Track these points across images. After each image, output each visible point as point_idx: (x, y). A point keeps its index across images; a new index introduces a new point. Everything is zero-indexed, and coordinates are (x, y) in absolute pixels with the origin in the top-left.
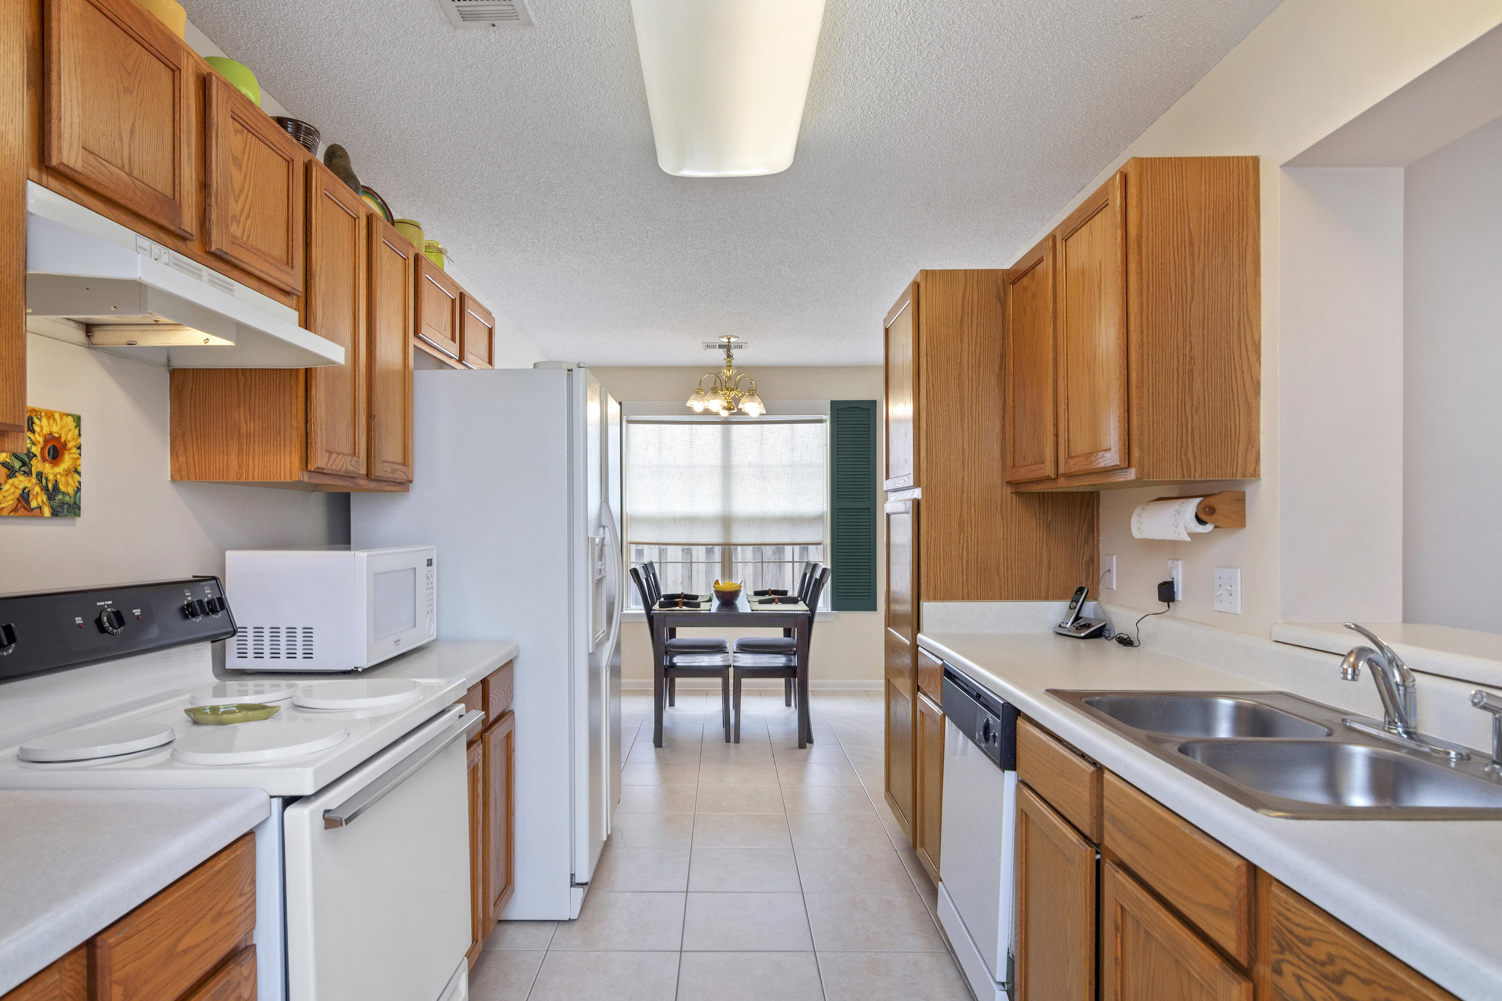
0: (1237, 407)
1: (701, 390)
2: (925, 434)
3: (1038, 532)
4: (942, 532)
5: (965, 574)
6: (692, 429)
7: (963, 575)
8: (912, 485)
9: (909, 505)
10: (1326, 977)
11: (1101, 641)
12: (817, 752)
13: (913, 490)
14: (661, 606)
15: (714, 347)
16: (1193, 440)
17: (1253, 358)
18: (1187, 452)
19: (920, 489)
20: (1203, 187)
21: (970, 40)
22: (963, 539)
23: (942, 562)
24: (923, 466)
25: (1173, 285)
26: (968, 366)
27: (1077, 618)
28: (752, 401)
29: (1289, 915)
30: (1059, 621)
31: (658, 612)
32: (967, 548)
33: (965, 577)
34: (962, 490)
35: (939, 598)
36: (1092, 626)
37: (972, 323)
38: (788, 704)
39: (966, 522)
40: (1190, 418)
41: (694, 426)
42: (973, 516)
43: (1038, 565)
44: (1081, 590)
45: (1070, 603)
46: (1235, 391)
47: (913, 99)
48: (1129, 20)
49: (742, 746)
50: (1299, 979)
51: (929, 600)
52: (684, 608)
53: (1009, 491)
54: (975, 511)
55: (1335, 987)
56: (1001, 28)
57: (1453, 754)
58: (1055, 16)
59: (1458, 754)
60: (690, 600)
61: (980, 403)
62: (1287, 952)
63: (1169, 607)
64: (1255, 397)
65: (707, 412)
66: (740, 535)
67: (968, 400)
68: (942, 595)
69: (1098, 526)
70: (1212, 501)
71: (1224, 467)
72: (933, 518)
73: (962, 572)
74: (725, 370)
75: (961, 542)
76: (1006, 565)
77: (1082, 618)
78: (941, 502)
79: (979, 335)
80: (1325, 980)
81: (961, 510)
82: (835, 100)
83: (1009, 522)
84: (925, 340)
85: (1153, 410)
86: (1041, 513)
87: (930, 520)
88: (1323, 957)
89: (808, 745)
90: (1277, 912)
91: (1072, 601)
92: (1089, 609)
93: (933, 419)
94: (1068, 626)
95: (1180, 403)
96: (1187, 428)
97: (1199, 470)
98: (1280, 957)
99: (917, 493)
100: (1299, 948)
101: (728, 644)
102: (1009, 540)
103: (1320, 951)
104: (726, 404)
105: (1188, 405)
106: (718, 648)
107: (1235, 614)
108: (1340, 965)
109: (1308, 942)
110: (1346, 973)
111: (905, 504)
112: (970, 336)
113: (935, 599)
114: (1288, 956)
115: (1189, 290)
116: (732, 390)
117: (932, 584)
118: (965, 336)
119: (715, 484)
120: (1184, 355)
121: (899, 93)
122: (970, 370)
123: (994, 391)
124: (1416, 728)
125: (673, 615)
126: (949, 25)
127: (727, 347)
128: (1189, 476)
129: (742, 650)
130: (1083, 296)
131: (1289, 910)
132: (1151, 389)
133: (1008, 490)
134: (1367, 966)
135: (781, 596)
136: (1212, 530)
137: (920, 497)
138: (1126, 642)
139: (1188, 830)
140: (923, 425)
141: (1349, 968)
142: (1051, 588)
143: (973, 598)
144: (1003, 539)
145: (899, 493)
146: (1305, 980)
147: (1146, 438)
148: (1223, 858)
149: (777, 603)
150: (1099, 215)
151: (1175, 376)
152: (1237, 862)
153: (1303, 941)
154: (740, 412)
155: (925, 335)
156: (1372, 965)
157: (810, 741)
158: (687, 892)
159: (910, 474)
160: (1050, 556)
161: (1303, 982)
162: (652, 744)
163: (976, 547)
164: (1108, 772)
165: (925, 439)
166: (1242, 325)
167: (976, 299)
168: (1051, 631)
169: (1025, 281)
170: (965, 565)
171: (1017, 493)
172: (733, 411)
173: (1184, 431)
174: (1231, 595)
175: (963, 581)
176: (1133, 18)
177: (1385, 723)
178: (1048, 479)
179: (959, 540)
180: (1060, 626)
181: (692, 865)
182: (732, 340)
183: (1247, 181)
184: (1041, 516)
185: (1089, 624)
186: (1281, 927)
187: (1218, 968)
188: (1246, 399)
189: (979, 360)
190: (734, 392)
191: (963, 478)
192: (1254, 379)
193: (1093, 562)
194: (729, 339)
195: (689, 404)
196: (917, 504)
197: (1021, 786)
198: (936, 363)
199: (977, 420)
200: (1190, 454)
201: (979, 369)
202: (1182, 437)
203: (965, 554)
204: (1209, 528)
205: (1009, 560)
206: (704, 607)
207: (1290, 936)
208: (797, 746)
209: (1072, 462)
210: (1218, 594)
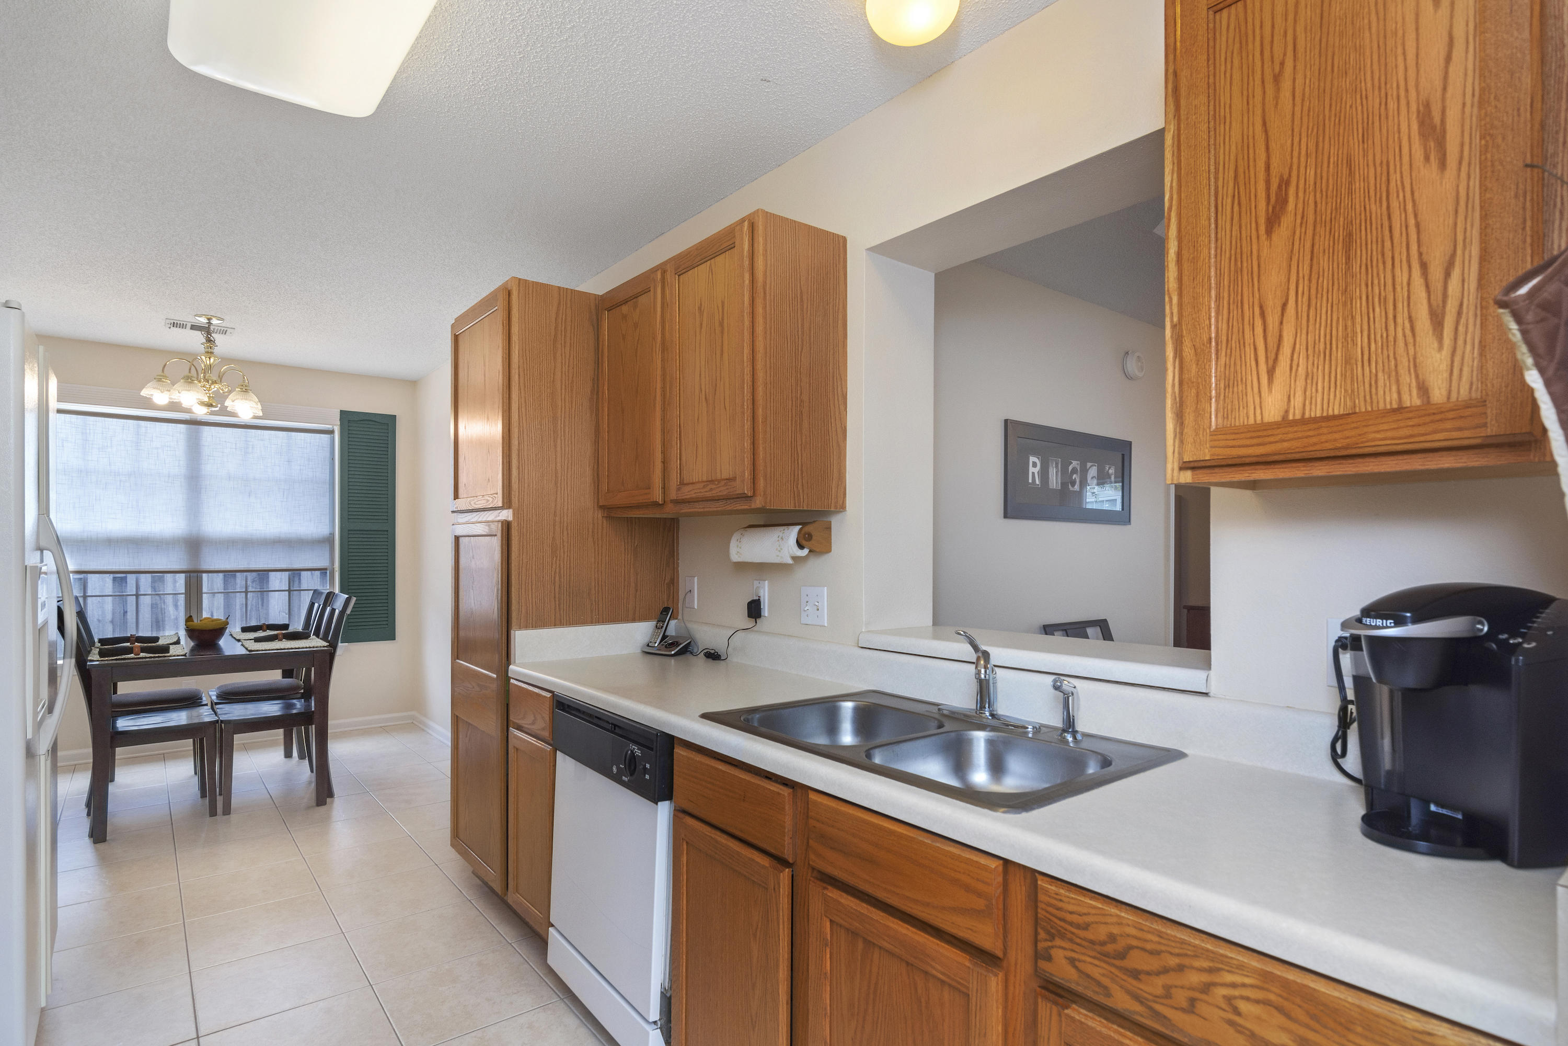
0: (831, 448)
1: (166, 377)
2: (517, 452)
3: (626, 556)
4: (534, 556)
5: (557, 600)
6: (139, 426)
7: (555, 601)
8: (500, 505)
9: (497, 529)
10: (1106, 955)
11: (689, 656)
12: (339, 806)
13: (499, 511)
14: (102, 654)
15: (182, 326)
16: (802, 474)
17: (842, 407)
18: (798, 484)
19: (511, 511)
20: (810, 251)
21: (616, 40)
22: (556, 563)
23: (534, 587)
24: (515, 485)
25: (788, 332)
26: (561, 388)
27: (664, 637)
28: (246, 399)
29: (1060, 904)
30: (646, 640)
31: (97, 663)
32: (560, 572)
33: (557, 603)
34: (555, 512)
35: (531, 625)
36: (681, 644)
37: (565, 343)
38: (288, 754)
39: (559, 546)
40: (800, 455)
41: (142, 423)
42: (566, 540)
43: (626, 587)
44: (666, 610)
45: (655, 623)
46: (831, 435)
47: (535, 85)
48: (759, 81)
49: (233, 817)
50: (1072, 961)
51: (520, 628)
52: (142, 655)
53: (600, 516)
54: (568, 534)
55: (1117, 962)
56: (650, 40)
57: (1030, 729)
58: (702, 48)
59: (1034, 728)
60: (150, 644)
61: (573, 424)
62: (1057, 938)
63: (756, 622)
64: (843, 441)
65: (174, 406)
66: (214, 560)
67: (561, 420)
68: (534, 623)
69: (678, 550)
70: (808, 529)
71: (823, 499)
72: (525, 541)
73: (555, 597)
74: (203, 357)
75: (554, 567)
76: (597, 588)
77: (668, 636)
78: (533, 524)
79: (572, 355)
80: (1106, 959)
81: (554, 533)
82: (444, 53)
83: (600, 546)
84: (517, 352)
85: (774, 444)
86: (629, 537)
87: (521, 543)
88: (1103, 937)
89: (328, 800)
90: (1045, 904)
91: (658, 621)
92: (673, 627)
93: (525, 436)
94: (656, 645)
95: (793, 440)
96: (798, 463)
97: (806, 501)
98: (1050, 944)
99: (507, 515)
100: (1073, 933)
101: (203, 695)
102: (600, 563)
103: (1101, 933)
104: (206, 399)
105: (799, 443)
106: (190, 701)
107: (821, 626)
108: (1121, 944)
109: (1086, 927)
110: (1131, 948)
111: (489, 526)
112: (563, 356)
113: (527, 627)
114: (1058, 942)
115: (800, 340)
116: (214, 382)
117: (523, 611)
118: (559, 354)
119: (178, 496)
120: (797, 398)
121: (522, 71)
122: (563, 391)
123: (586, 414)
124: (996, 711)
125: (127, 665)
126: (602, 13)
127: (207, 330)
128: (799, 506)
129: (225, 699)
130: (700, 332)
131: (1061, 900)
132: (772, 425)
133: (599, 514)
134: (1156, 939)
135: (282, 631)
136: (808, 554)
137: (510, 518)
138: (713, 656)
139: (928, 840)
140: (515, 442)
141: (1135, 943)
142: (637, 609)
143: (565, 624)
144: (595, 563)
145: (475, 514)
146: (1079, 961)
147: (769, 469)
148: (977, 862)
149: (281, 640)
150: (723, 256)
151: (790, 416)
152: (993, 864)
153: (1078, 926)
154: (224, 411)
155: (517, 347)
156: (1161, 937)
157: (330, 794)
158: (198, 1037)
159: (497, 494)
160: (637, 579)
161: (1077, 963)
162: (87, 841)
163: (568, 572)
164: (813, 792)
165: (517, 457)
166: (835, 378)
167: (569, 319)
168: (639, 651)
169: (625, 309)
170: (557, 590)
171: (609, 518)
172: (214, 409)
173: (796, 466)
174: (818, 610)
175: (556, 607)
176: (762, 80)
177: (977, 709)
178: (656, 504)
179: (552, 564)
180: (648, 645)
181: (197, 997)
182: (214, 321)
183: (839, 256)
184: (629, 540)
185: (677, 642)
186: (1048, 915)
187: (968, 964)
188: (838, 442)
189: (573, 381)
190: (217, 386)
191: (556, 500)
192: (843, 426)
193: (673, 584)
194: (209, 319)
195: (145, 392)
196: (507, 527)
197: (681, 815)
198: (529, 377)
199: (570, 442)
200: (800, 486)
201: (572, 390)
202: (794, 471)
203: (557, 578)
204: (805, 552)
205: (600, 584)
206: (174, 651)
207: (1062, 924)
208: (314, 804)
209: (686, 489)
210: (806, 609)
